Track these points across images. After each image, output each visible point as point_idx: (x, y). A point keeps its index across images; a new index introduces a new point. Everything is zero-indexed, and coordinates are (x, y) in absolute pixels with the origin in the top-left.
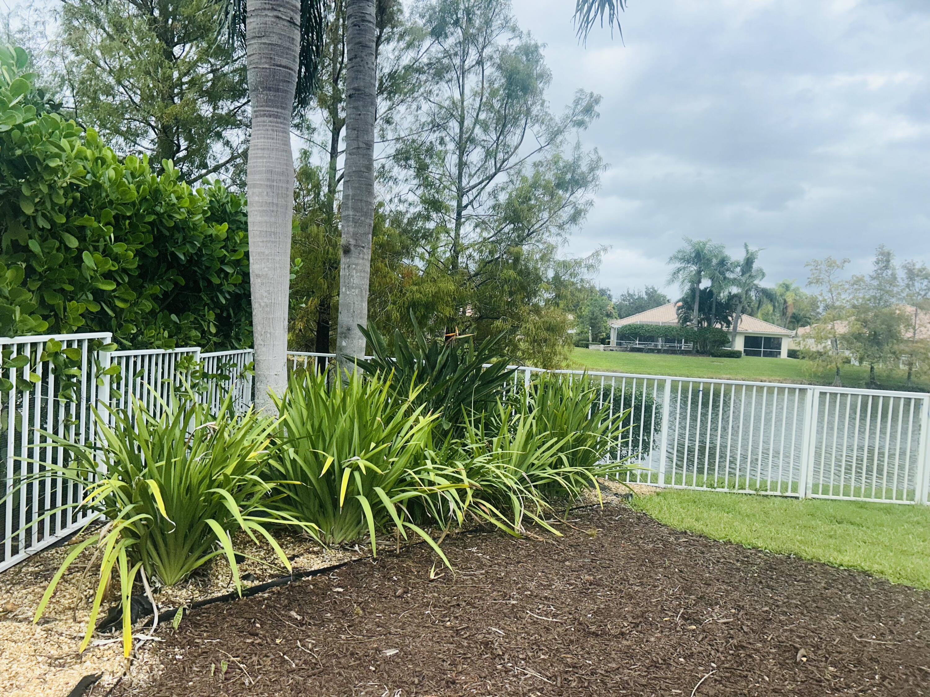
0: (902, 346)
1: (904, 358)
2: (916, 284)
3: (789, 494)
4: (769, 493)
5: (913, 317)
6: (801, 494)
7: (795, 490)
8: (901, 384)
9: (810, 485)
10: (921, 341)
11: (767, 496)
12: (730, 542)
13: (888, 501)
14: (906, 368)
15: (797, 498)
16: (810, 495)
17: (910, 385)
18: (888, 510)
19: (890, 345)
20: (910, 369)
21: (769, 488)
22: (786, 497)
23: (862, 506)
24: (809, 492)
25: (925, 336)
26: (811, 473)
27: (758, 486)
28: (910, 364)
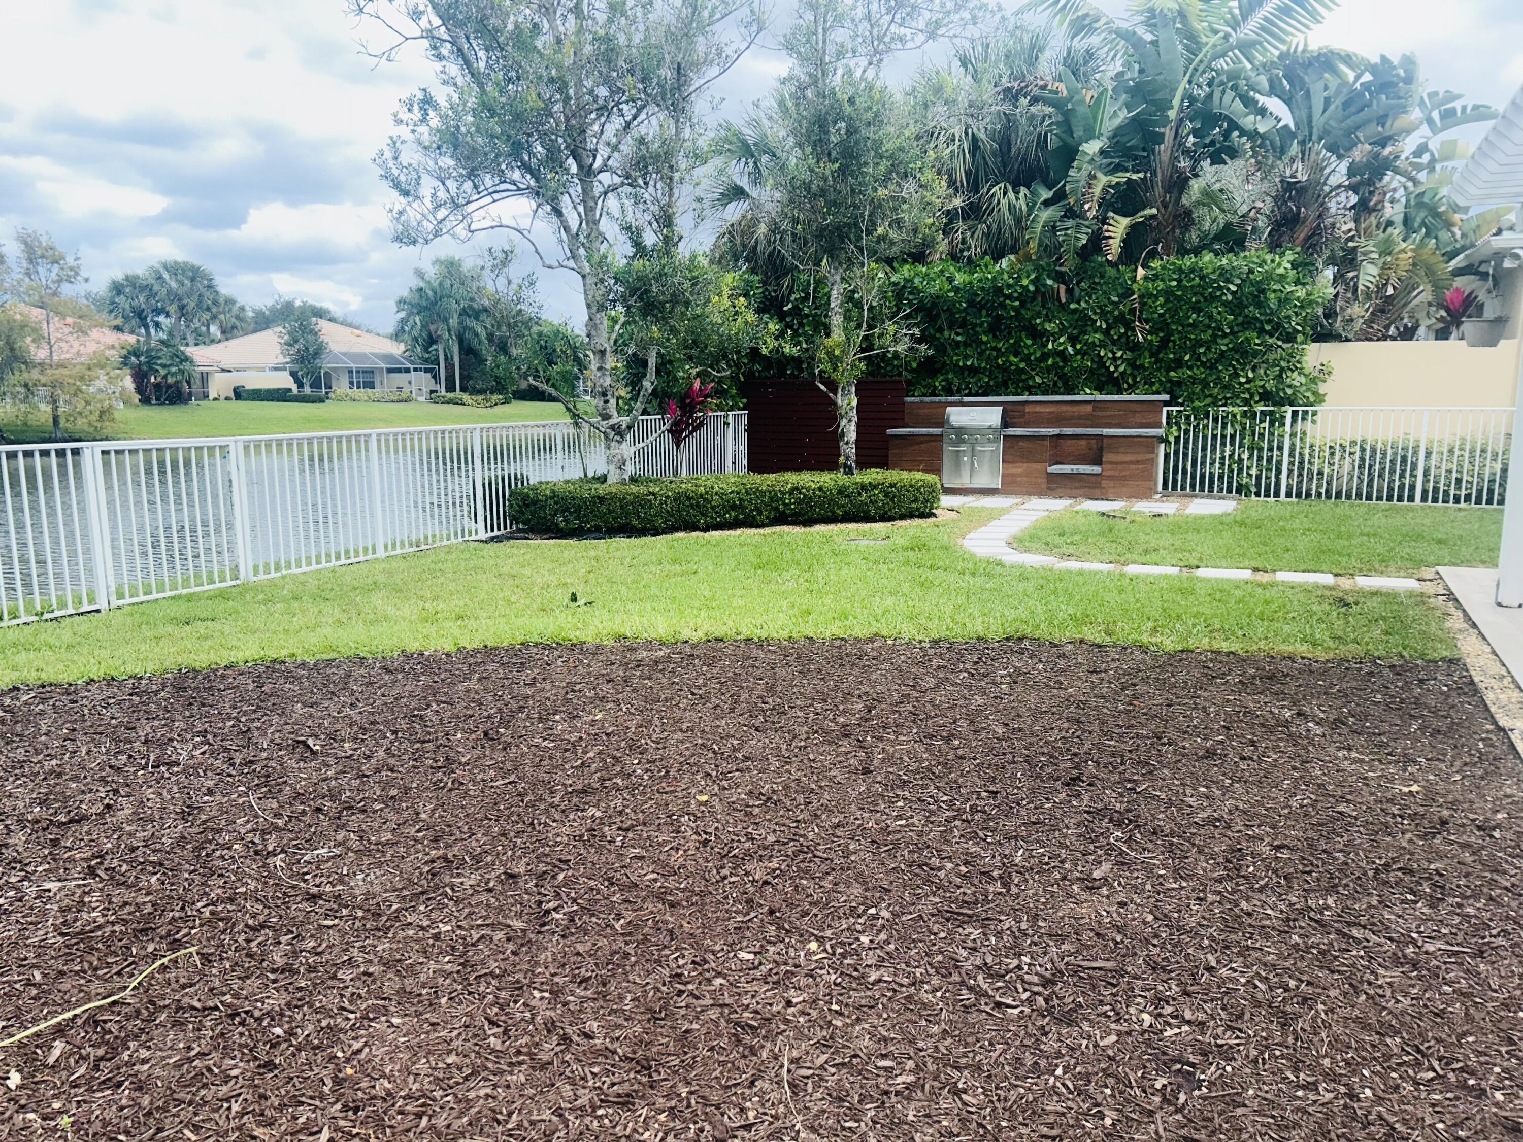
0: (35, 374)
1: (42, 391)
2: (40, 269)
3: (86, 607)
4: (57, 614)
5: (45, 326)
6: (102, 604)
7: (91, 601)
8: (47, 435)
9: (113, 589)
10: (61, 365)
11: (56, 619)
12: (93, 680)
13: (211, 587)
14: (49, 409)
15: (98, 611)
16: (115, 603)
17: (59, 435)
18: (223, 595)
19: (17, 373)
20: (56, 409)
21: (55, 606)
22: (82, 614)
23: (189, 598)
24: (113, 598)
25: (68, 356)
26: (110, 572)
27: (39, 608)
28: (54, 402)
